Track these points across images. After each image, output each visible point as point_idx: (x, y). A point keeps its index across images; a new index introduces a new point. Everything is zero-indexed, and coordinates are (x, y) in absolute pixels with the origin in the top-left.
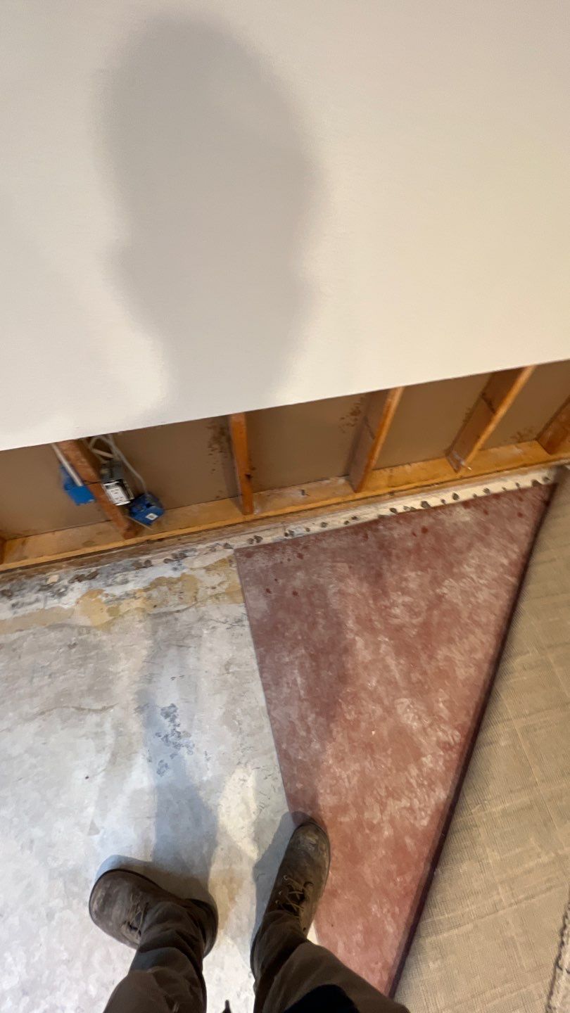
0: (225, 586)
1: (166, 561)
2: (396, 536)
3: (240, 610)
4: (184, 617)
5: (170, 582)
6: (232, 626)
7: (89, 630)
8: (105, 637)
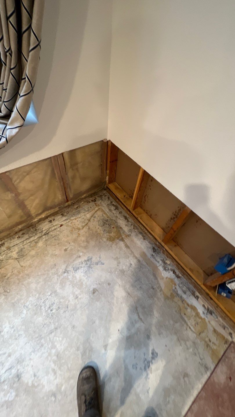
0: (215, 347)
1: (204, 306)
3: (211, 365)
4: (190, 333)
5: (198, 314)
7: (161, 290)
8: (163, 299)
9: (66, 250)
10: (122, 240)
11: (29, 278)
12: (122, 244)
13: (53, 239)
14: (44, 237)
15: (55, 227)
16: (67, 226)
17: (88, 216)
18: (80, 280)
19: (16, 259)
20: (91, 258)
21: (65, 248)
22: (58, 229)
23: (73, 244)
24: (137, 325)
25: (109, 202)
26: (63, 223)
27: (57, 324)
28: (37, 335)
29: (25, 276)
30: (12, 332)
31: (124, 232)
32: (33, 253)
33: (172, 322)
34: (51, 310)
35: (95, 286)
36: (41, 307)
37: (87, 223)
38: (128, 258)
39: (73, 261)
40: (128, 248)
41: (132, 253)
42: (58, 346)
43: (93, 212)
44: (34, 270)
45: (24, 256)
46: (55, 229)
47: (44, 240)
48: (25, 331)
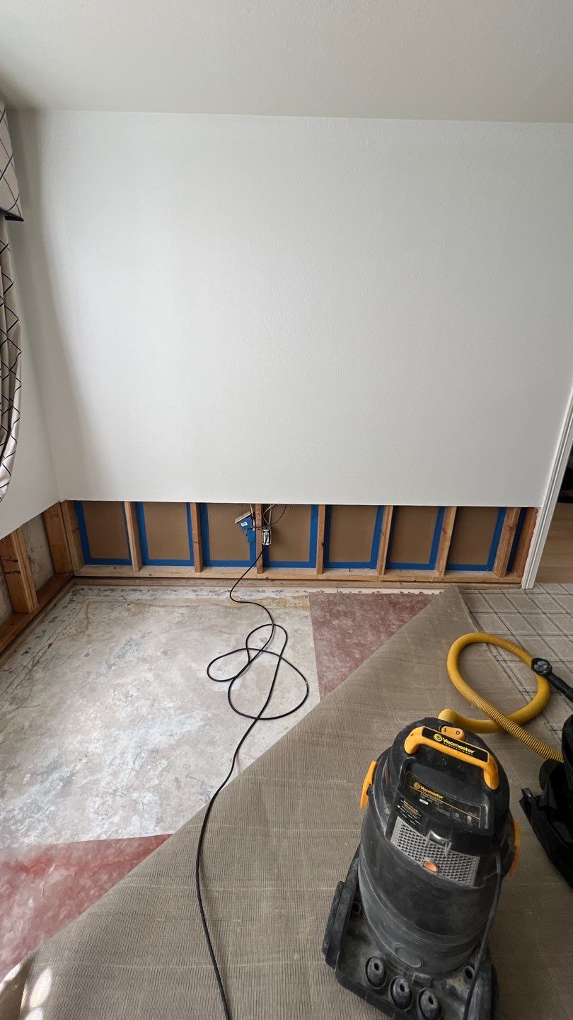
0: (300, 605)
1: (273, 592)
2: (400, 600)
3: (308, 613)
4: (278, 611)
5: (274, 599)
6: (302, 618)
7: (230, 608)
8: (238, 611)
9: (87, 655)
10: (151, 605)
11: (65, 703)
12: (153, 608)
13: (54, 659)
14: (35, 668)
15: (43, 651)
16: (60, 640)
17: (82, 616)
18: (138, 659)
19: (18, 708)
20: (131, 638)
21: (83, 655)
22: (50, 650)
23: (89, 646)
24: (233, 639)
25: (96, 592)
26: (50, 642)
27: (151, 697)
28: (137, 721)
29: (56, 707)
30: (102, 742)
31: (146, 600)
32: (35, 689)
33: (259, 617)
34: (132, 696)
35: (162, 650)
36: (115, 704)
37: (88, 622)
38: (174, 611)
39: (110, 654)
40: (165, 606)
41: (174, 607)
42: (171, 705)
43: (84, 610)
44: (62, 695)
45: (27, 699)
46: (45, 652)
47: (39, 669)
48: (119, 730)
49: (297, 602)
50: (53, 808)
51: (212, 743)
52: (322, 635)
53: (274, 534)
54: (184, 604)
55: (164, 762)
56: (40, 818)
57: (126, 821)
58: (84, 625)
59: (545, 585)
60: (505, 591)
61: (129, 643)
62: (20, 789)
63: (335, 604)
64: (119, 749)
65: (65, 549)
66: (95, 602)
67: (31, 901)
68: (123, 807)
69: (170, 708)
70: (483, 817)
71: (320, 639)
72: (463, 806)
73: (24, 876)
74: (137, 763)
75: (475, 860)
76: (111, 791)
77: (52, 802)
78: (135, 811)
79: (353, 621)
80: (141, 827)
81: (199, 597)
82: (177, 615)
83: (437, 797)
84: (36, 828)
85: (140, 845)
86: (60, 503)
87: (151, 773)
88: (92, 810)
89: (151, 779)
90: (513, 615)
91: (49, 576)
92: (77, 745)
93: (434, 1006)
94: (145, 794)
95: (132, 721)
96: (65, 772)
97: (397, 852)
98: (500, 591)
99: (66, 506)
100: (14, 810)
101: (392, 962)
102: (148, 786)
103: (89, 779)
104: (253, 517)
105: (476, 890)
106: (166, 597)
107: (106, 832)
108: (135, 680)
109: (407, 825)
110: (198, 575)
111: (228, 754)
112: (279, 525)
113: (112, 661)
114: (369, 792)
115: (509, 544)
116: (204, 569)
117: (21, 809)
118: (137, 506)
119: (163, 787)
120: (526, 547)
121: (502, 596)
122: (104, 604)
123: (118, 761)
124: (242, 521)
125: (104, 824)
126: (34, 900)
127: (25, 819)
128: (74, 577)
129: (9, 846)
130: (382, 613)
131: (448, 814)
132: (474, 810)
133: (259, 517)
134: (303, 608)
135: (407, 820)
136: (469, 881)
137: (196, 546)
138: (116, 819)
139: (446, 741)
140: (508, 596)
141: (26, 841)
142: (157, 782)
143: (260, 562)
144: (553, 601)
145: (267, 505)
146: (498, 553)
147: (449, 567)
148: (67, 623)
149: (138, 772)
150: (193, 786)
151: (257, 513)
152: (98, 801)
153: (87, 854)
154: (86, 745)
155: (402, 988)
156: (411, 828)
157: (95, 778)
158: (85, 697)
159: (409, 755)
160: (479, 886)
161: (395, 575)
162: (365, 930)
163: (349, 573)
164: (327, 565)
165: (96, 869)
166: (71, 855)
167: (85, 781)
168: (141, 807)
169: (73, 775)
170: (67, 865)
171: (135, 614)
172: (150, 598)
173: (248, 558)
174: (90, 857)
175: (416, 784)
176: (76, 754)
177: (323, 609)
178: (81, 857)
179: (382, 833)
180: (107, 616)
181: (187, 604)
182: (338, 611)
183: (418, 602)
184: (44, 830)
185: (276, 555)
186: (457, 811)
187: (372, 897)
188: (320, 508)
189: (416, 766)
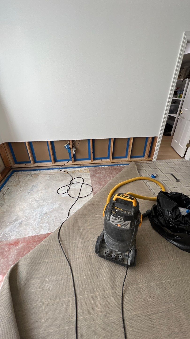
1: (78, 168)
2: (117, 168)
3: (89, 174)
4: (80, 174)
5: (78, 170)
6: (87, 175)
8: (67, 175)
9: (21, 190)
10: (39, 175)
11: (16, 204)
12: (40, 176)
13: (10, 193)
14: (4, 195)
16: (11, 187)
17: (17, 179)
18: (37, 190)
19: (1, 207)
21: (19, 191)
22: (8, 190)
23: (21, 188)
24: (66, 182)
26: (8, 188)
27: (43, 200)
28: (39, 206)
29: (13, 205)
30: (29, 213)
31: (38, 174)
32: (6, 201)
33: (74, 176)
34: (37, 200)
35: (44, 187)
36: (32, 203)
38: (47, 176)
39: (28, 190)
40: (44, 175)
41: (47, 175)
42: (49, 201)
43: (17, 178)
44: (15, 202)
45: (4, 204)
46: (7, 191)
47: (6, 196)
48: (34, 209)
49: (85, 170)
50: (17, 230)
51: (62, 210)
52: (93, 179)
53: (76, 150)
54: (50, 174)
55: (49, 216)
56: (14, 233)
57: (39, 231)
58: (18, 182)
59: (159, 161)
60: (148, 163)
61: (34, 186)
62: (6, 226)
63: (97, 170)
64: (34, 214)
65: (7, 159)
66: (20, 175)
67: (15, 251)
68: (38, 228)
69: (49, 202)
70: (132, 213)
71: (93, 180)
72: (127, 211)
73: (12, 246)
74: (41, 217)
75: (130, 222)
76: (34, 224)
77: (17, 229)
78: (42, 228)
79: (103, 175)
80: (44, 232)
81: (54, 171)
82: (48, 177)
83: (121, 210)
84: (13, 235)
85: (44, 236)
86: (3, 144)
87: (45, 219)
88: (29, 229)
89: (45, 220)
90: (149, 170)
91: (4, 168)
92: (22, 214)
93: (122, 257)
94: (44, 224)
95: (38, 206)
96: (20, 221)
97: (111, 224)
98: (146, 163)
99: (5, 144)
100: (6, 232)
101: (112, 251)
102: (44, 222)
103: (27, 222)
104: (69, 145)
105: (130, 229)
106: (44, 172)
107: (34, 234)
108: (37, 196)
109: (113, 217)
110: (53, 165)
111: (67, 212)
112: (78, 147)
113: (29, 191)
114: (105, 212)
115: (149, 149)
116: (55, 163)
117: (8, 231)
118: (30, 143)
119: (49, 222)
120: (154, 149)
121: (147, 164)
122: (24, 176)
123: (35, 217)
124: (66, 146)
125: (33, 232)
126: (16, 251)
127: (10, 233)
128: (12, 168)
129: (6, 240)
130: (111, 172)
131: (123, 213)
132: (130, 211)
133: (71, 145)
134: (87, 172)
135: (113, 215)
136: (128, 228)
137: (52, 155)
138: (37, 231)
139: (124, 196)
140: (149, 164)
141: (11, 238)
142: (47, 221)
143: (73, 159)
144: (161, 165)
145: (74, 140)
146: (146, 152)
147: (131, 157)
148: (12, 182)
149: (41, 219)
150: (58, 221)
151: (70, 143)
152: (31, 227)
153: (29, 239)
154: (25, 214)
155: (114, 255)
156: (114, 217)
157: (29, 222)
158: (22, 202)
159: (114, 201)
160: (131, 228)
161: (115, 160)
162: (106, 245)
163: (101, 161)
164: (94, 159)
165: (32, 242)
166: (25, 240)
167: (26, 223)
168: (43, 227)
169: (22, 222)
170: (24, 242)
171: (34, 178)
172: (39, 173)
173: (69, 158)
174: (30, 240)
175: (115, 207)
176: (22, 216)
177: (93, 172)
178: (28, 240)
179: (107, 220)
180: (25, 179)
181: (51, 174)
182: (98, 172)
183: (122, 168)
184: (16, 235)
185: (78, 157)
186: (125, 212)
187: (106, 237)
188: (91, 140)
189: (116, 203)
